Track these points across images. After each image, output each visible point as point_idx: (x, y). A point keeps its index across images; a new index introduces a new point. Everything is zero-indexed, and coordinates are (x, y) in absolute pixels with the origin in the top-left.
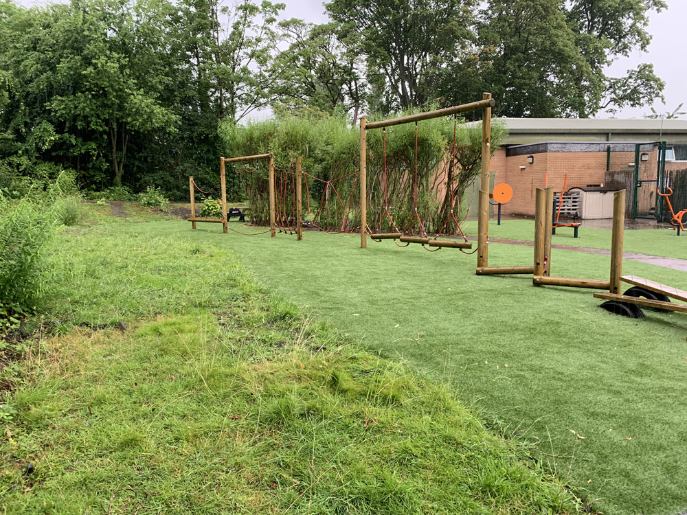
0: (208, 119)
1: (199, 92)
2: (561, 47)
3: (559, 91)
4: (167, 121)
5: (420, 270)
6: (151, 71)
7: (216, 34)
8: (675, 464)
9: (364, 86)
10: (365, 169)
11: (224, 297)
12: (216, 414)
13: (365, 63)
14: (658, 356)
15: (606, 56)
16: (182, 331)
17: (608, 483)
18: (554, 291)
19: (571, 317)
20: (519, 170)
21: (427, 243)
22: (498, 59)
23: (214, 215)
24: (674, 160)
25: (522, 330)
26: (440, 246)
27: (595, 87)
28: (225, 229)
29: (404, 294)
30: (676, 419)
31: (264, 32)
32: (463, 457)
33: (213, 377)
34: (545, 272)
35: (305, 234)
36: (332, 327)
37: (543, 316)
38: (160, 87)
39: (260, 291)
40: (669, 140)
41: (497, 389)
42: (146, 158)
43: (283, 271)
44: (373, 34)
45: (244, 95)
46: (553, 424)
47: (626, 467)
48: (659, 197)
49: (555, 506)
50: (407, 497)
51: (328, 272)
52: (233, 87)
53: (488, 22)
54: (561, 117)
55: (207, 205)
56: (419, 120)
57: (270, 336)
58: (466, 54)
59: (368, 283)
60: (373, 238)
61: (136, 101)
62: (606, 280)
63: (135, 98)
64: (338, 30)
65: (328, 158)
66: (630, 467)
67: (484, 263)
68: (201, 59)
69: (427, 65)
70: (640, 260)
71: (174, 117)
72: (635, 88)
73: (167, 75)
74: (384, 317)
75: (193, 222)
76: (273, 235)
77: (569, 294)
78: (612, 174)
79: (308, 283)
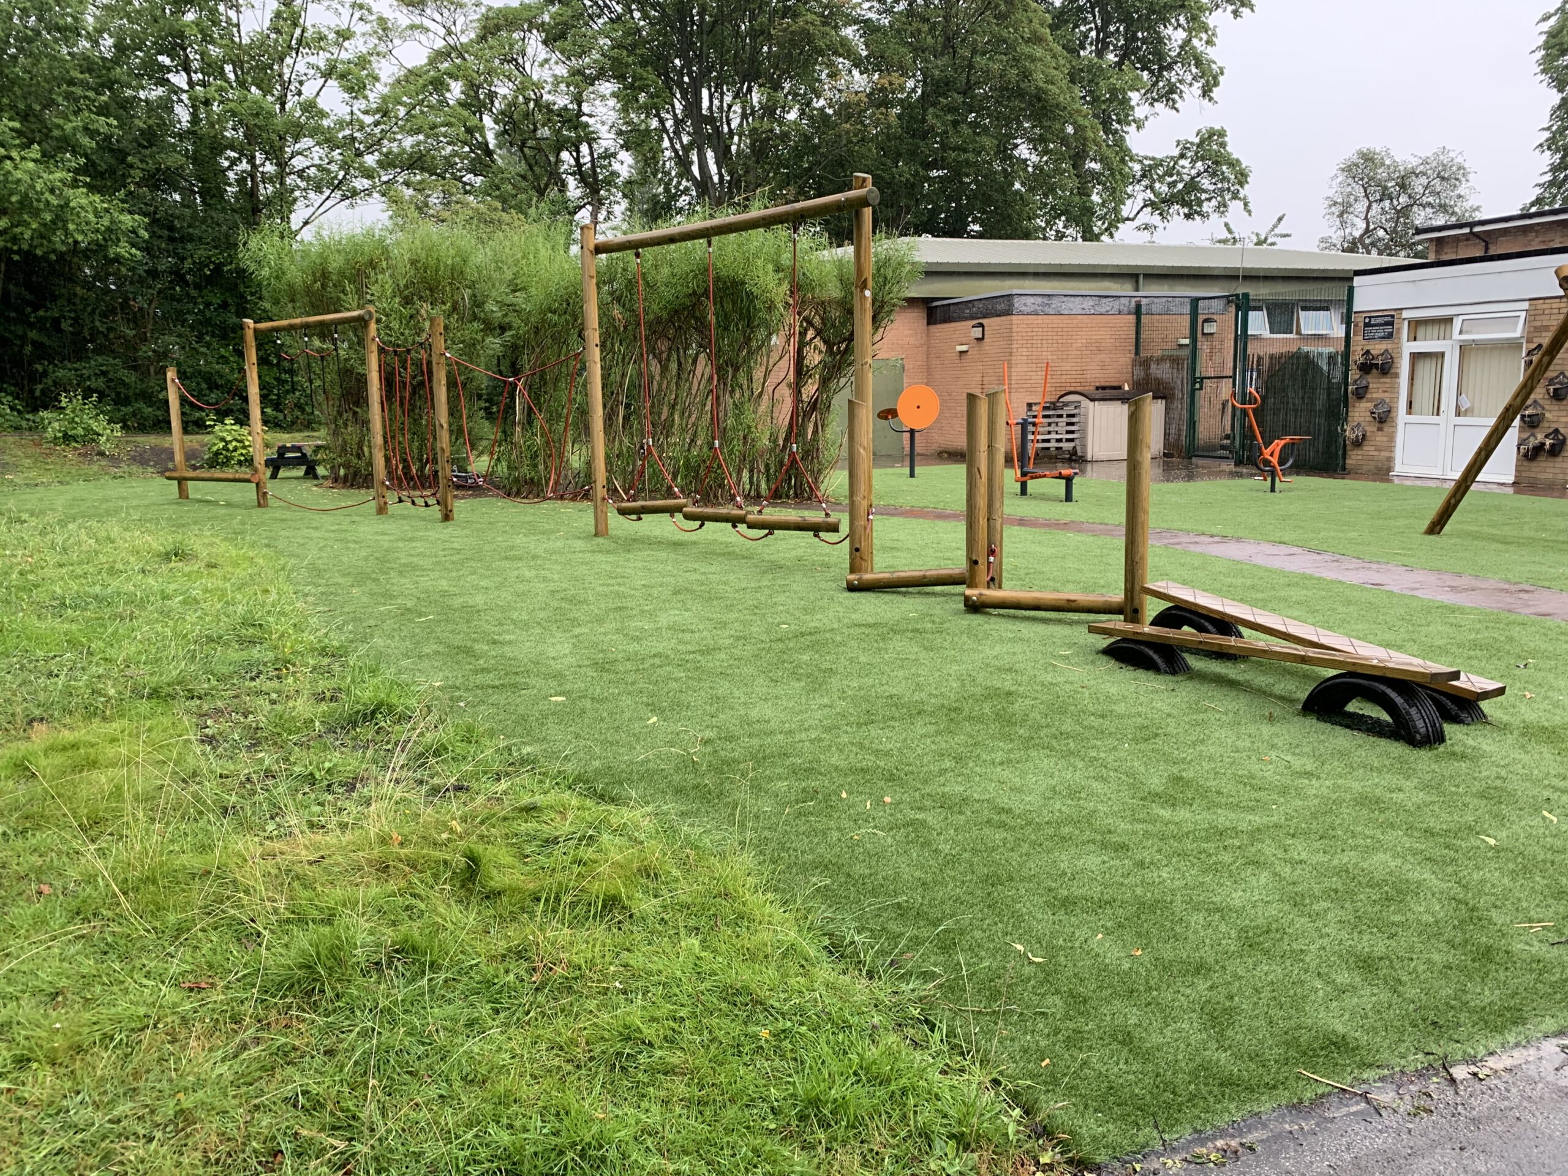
0: (219, 225)
1: (195, 159)
2: (1041, 84)
3: (1040, 181)
4: (109, 230)
5: (725, 583)
6: (60, 100)
7: (232, 14)
8: (1228, 1004)
9: (609, 155)
10: (597, 350)
11: (225, 670)
12: (145, 982)
13: (612, 102)
14: (1211, 759)
15: (1132, 108)
16: (93, 764)
17: (1085, 1063)
18: (1011, 622)
19: (1039, 679)
20: (956, 356)
21: (742, 520)
22: (910, 104)
23: (240, 463)
24: (1266, 333)
25: (932, 713)
26: (771, 527)
27: (1112, 174)
28: (262, 500)
29: (680, 642)
30: (1237, 898)
31: (357, 15)
32: (764, 1033)
33: (154, 882)
34: (992, 579)
35: (462, 506)
36: (492, 734)
37: (980, 679)
38: (86, 141)
39: (323, 652)
40: (1258, 291)
41: (861, 857)
42: (56, 322)
43: (392, 597)
44: (627, 34)
45: (313, 169)
46: (978, 934)
47: (1127, 1020)
48: (1238, 413)
49: (963, 1134)
50: (613, 1154)
51: (506, 596)
52: (281, 149)
53: (886, 21)
54: (1045, 238)
55: (223, 439)
56: (716, 234)
57: (327, 765)
58: (840, 91)
59: (600, 620)
60: (623, 512)
61: (18, 174)
62: (1117, 596)
63: (16, 168)
64: (543, 23)
65: (516, 323)
66: (1133, 1021)
67: (864, 564)
68: (196, 77)
69: (753, 113)
70: (1192, 548)
71: (127, 220)
72: (1193, 178)
73: (103, 111)
74: (626, 701)
75: (181, 481)
76: (382, 510)
77: (1040, 628)
78: (1145, 364)
79: (451, 627)
